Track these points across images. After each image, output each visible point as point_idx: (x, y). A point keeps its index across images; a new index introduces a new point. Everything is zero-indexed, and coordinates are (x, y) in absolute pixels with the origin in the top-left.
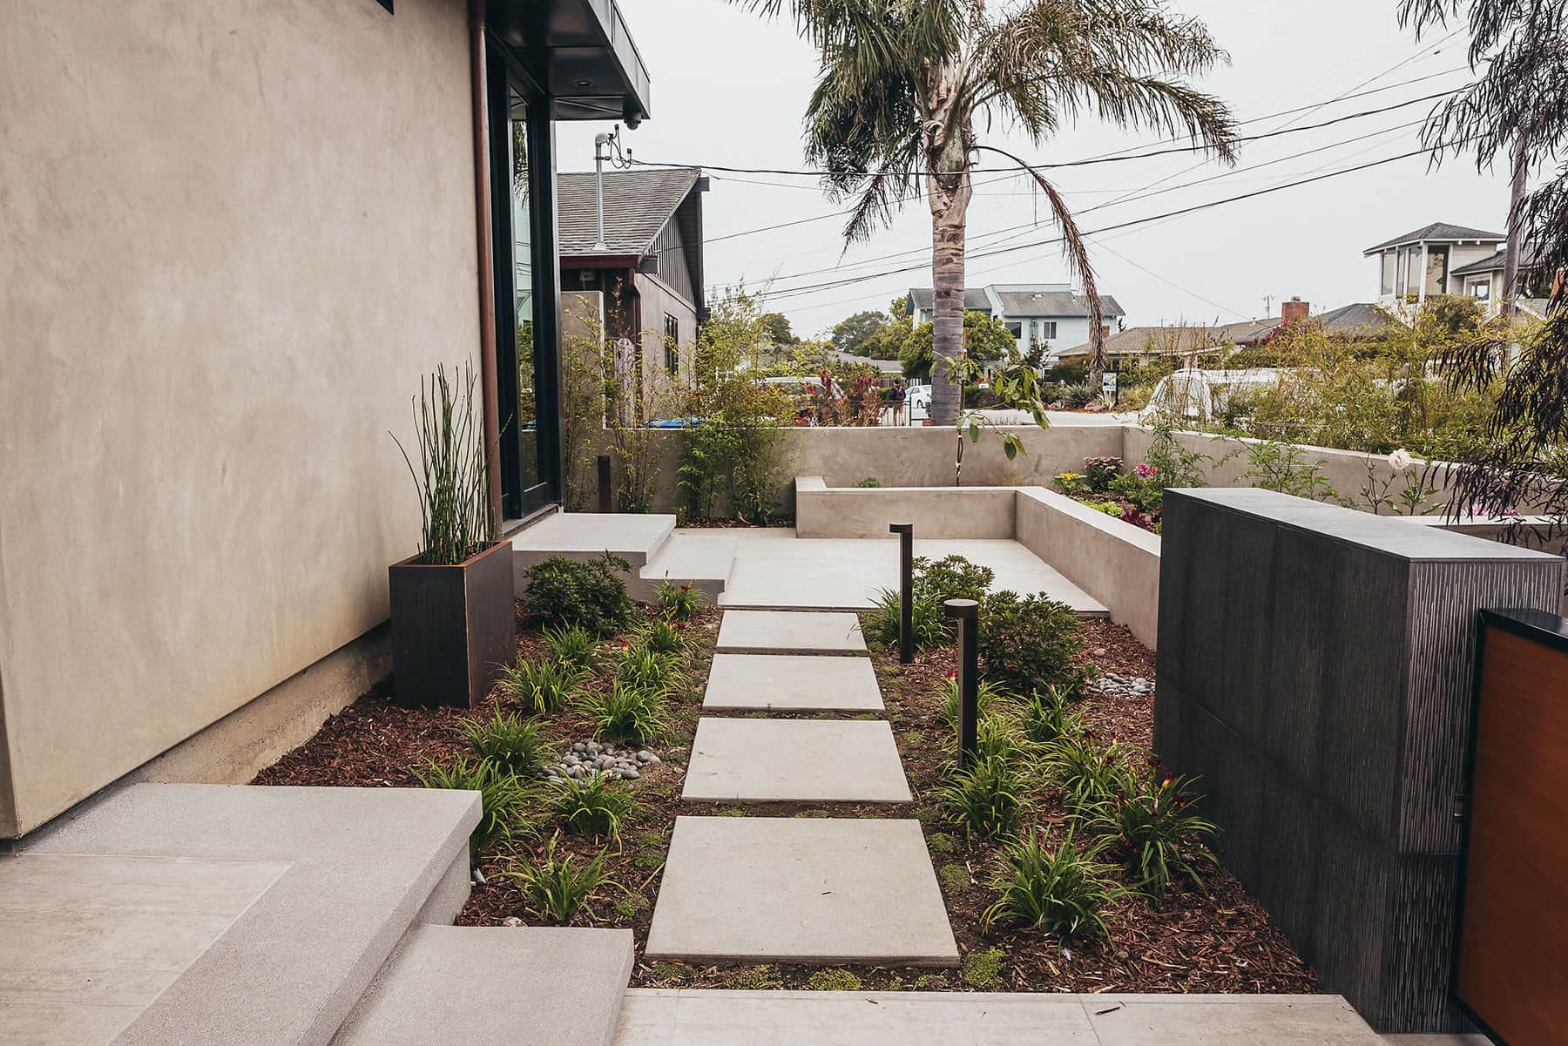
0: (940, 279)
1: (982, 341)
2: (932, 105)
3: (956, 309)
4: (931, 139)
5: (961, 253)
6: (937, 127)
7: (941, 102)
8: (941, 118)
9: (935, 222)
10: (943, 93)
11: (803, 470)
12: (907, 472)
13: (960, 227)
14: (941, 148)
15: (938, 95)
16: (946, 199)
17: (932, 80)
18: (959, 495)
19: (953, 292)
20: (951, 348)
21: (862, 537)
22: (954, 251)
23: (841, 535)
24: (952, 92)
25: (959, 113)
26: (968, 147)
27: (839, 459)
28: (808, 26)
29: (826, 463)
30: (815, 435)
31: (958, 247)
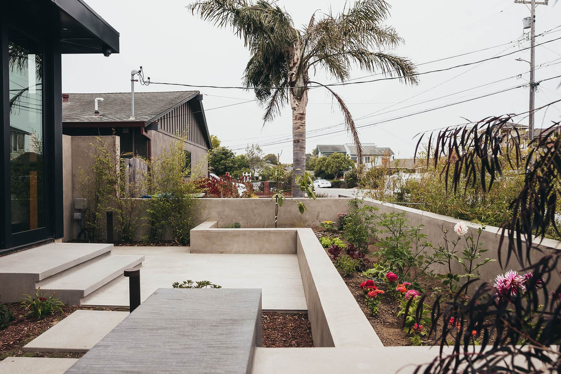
0: (295, 135)
1: (342, 163)
2: (291, 65)
3: (302, 148)
4: (291, 79)
5: (304, 125)
6: (293, 74)
7: (295, 64)
8: (295, 70)
9: (293, 112)
10: (296, 61)
11: (209, 218)
12: (257, 219)
13: (303, 114)
14: (295, 82)
15: (293, 61)
16: (297, 103)
17: (291, 55)
18: (269, 232)
19: (301, 141)
20: (300, 164)
21: (222, 253)
22: (301, 124)
23: (211, 252)
24: (299, 60)
25: (303, 68)
26: (306, 82)
27: (225, 213)
28: (237, 32)
29: (219, 215)
30: (214, 202)
31: (302, 122)
